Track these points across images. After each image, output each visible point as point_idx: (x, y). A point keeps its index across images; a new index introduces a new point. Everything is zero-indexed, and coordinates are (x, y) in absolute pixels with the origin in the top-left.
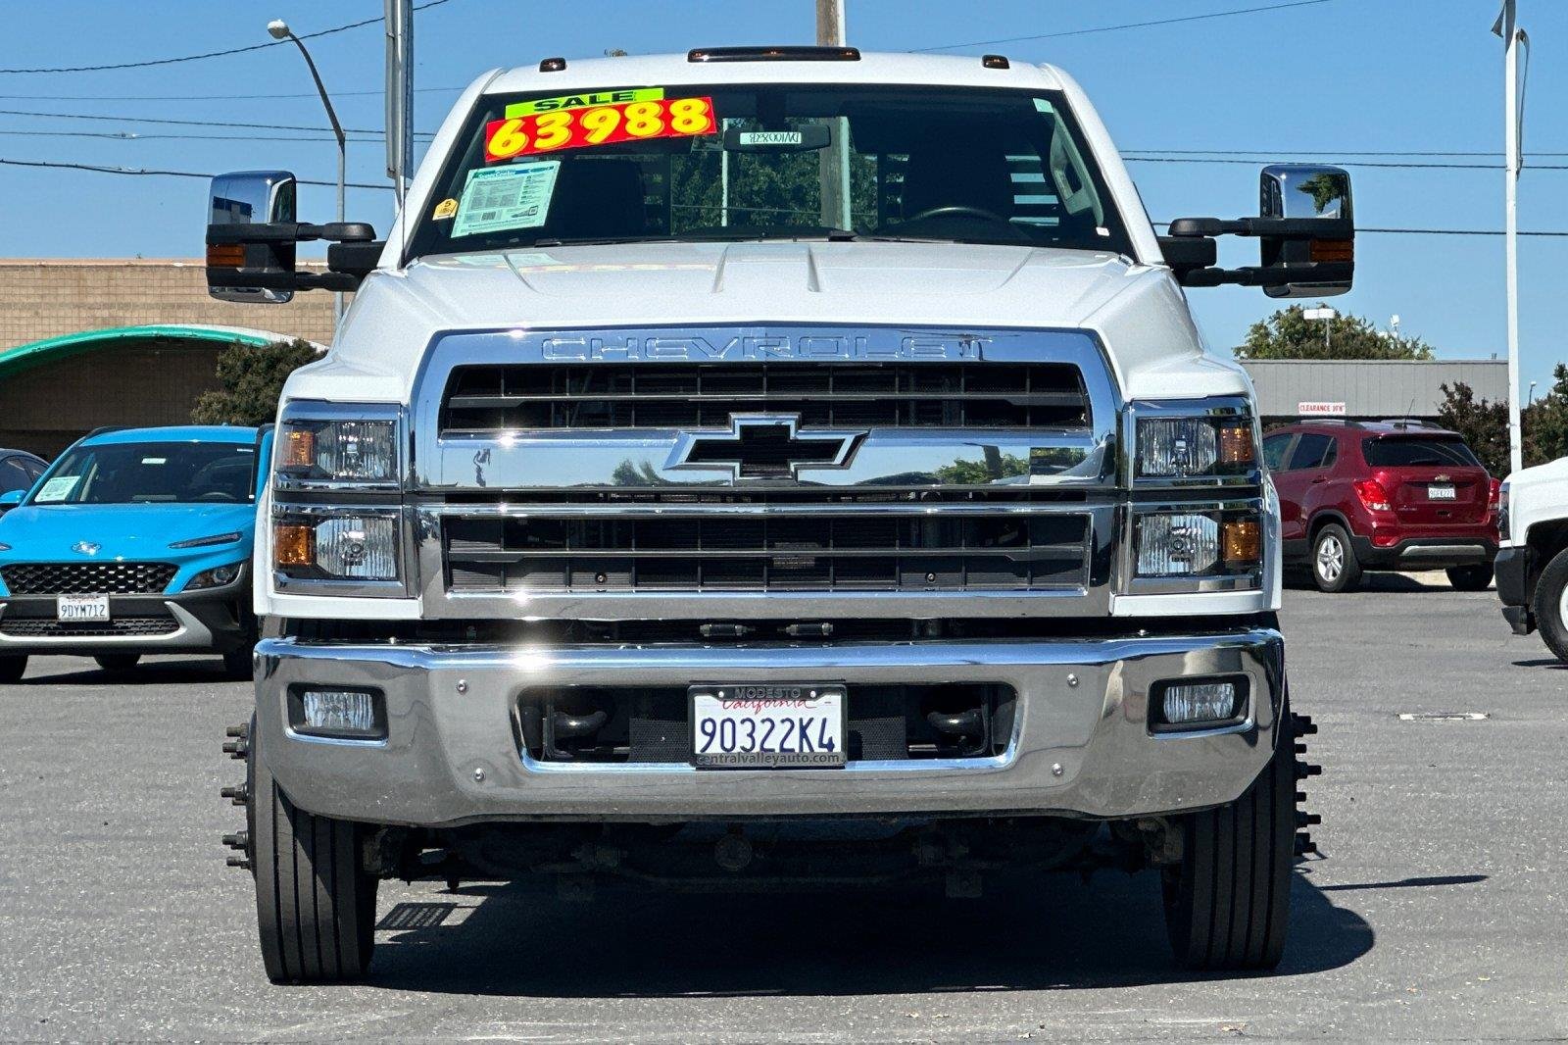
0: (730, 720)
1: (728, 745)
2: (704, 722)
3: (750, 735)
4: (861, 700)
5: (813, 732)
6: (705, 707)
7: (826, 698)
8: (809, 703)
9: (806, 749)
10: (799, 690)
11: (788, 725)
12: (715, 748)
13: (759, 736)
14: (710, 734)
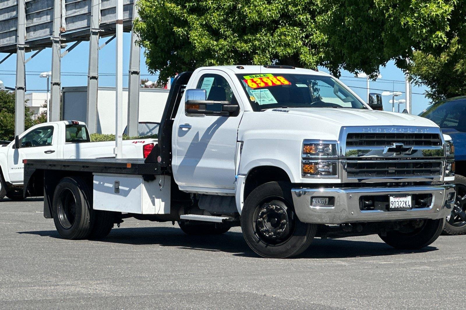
0: (395, 201)
1: (395, 206)
2: (392, 202)
3: (398, 204)
5: (407, 203)
6: (392, 199)
7: (409, 197)
8: (406, 198)
9: (406, 206)
10: (405, 195)
11: (403, 202)
12: (393, 207)
14: (392, 204)
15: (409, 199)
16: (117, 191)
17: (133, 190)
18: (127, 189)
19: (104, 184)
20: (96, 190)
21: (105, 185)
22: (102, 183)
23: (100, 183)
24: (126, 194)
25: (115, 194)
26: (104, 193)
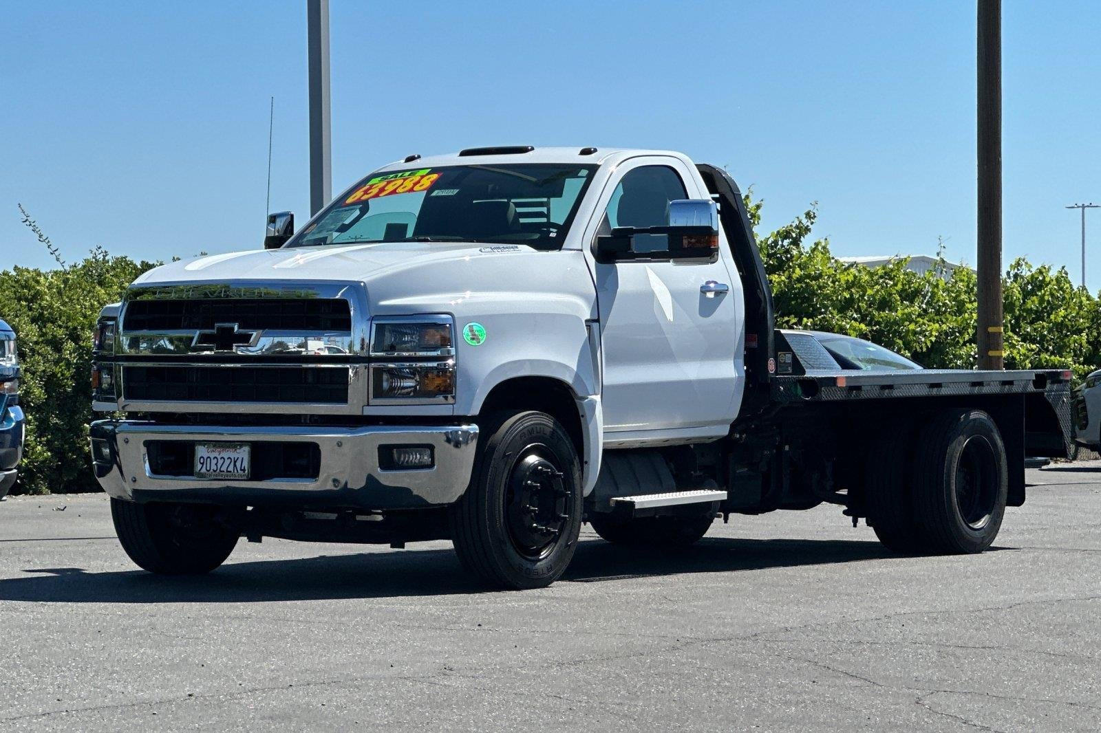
0: (209, 457)
1: (208, 469)
2: (201, 458)
3: (216, 464)
4: (257, 449)
5: (238, 464)
6: (201, 451)
7: (243, 449)
8: (237, 451)
9: (236, 471)
10: (234, 445)
11: (229, 460)
12: (204, 470)
13: (219, 465)
14: (203, 464)
15: (244, 454)
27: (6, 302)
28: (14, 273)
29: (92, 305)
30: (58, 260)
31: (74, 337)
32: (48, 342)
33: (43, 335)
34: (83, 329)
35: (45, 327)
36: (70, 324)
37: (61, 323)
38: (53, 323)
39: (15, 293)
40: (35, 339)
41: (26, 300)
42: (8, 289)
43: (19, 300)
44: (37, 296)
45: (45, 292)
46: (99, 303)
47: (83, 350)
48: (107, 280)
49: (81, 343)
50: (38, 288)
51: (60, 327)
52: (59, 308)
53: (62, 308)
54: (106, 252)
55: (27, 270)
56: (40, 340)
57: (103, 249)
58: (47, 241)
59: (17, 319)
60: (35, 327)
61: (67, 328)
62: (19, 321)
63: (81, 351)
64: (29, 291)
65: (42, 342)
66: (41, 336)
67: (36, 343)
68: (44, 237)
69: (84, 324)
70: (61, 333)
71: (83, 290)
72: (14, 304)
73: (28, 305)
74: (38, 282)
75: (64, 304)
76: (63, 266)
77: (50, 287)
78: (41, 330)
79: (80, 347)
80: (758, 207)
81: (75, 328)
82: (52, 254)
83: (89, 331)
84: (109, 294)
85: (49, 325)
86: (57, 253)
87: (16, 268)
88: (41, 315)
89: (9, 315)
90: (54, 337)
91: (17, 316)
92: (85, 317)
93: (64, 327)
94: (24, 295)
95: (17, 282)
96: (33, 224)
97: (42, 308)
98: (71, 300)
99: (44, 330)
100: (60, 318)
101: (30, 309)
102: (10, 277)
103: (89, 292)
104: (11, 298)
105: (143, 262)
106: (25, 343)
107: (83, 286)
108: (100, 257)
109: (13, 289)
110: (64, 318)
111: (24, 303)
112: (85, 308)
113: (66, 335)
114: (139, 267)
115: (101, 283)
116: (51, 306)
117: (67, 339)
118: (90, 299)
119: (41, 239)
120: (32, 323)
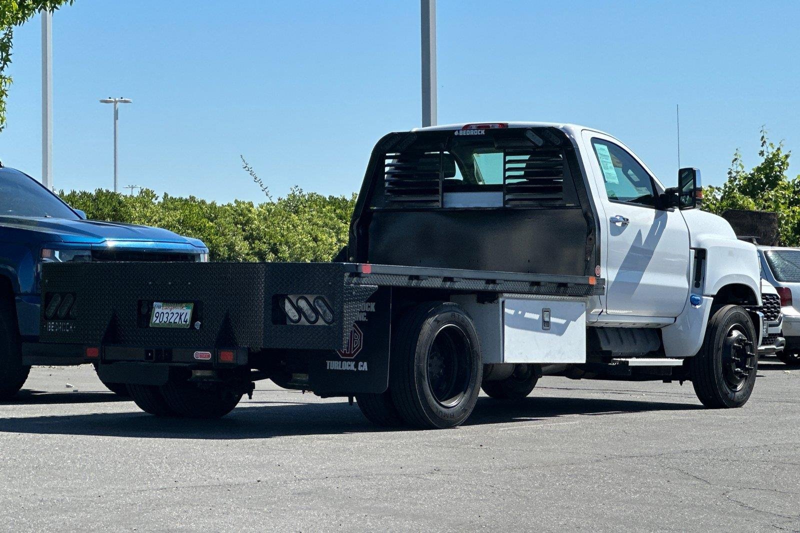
16: (546, 326)
17: (572, 322)
18: (563, 322)
19: (523, 314)
20: (509, 326)
21: (525, 316)
22: (520, 312)
23: (516, 313)
24: (560, 330)
25: (542, 332)
26: (523, 331)
27: (227, 225)
28: (234, 205)
29: (288, 228)
30: (267, 195)
31: (275, 250)
32: (256, 254)
33: (253, 249)
34: (280, 244)
35: (254, 243)
36: (271, 241)
37: (265, 241)
38: (260, 240)
39: (234, 219)
40: (246, 252)
41: (241, 224)
42: (229, 215)
43: (236, 224)
44: (249, 221)
45: (255, 218)
46: (293, 226)
47: (281, 260)
48: (300, 209)
49: (279, 255)
50: (250, 215)
51: (265, 243)
52: (264, 229)
53: (266, 229)
54: (301, 190)
55: (244, 203)
56: (250, 253)
57: (299, 188)
58: (260, 182)
59: (234, 238)
60: (246, 243)
61: (269, 244)
62: (236, 239)
63: (279, 260)
64: (244, 218)
65: (252, 254)
66: (251, 250)
67: (248, 254)
68: (258, 179)
69: (281, 241)
70: (264, 247)
71: (283, 217)
72: (233, 227)
73: (243, 228)
74: (250, 211)
75: (268, 227)
76: (271, 200)
77: (259, 215)
78: (251, 245)
79: (279, 258)
80: (787, 156)
81: (275, 244)
82: (263, 191)
83: (285, 246)
84: (300, 220)
85: (257, 242)
86: (266, 190)
87: (236, 201)
88: (251, 234)
89: (229, 235)
90: (260, 250)
91: (234, 235)
92: (283, 236)
93: (268, 244)
94: (240, 220)
95: (235, 211)
96: (250, 170)
97: (252, 230)
98: (273, 224)
99: (253, 245)
100: (265, 237)
101: (244, 230)
102: (232, 208)
103: (287, 218)
104: (230, 223)
105: (330, 196)
106: (240, 255)
107: (282, 214)
108: (297, 193)
109: (233, 216)
110: (267, 237)
111: (239, 226)
112: (284, 230)
113: (268, 249)
114: (328, 199)
115: (296, 212)
116: (258, 228)
117: (269, 252)
118: (287, 223)
119: (256, 181)
120: (245, 240)
